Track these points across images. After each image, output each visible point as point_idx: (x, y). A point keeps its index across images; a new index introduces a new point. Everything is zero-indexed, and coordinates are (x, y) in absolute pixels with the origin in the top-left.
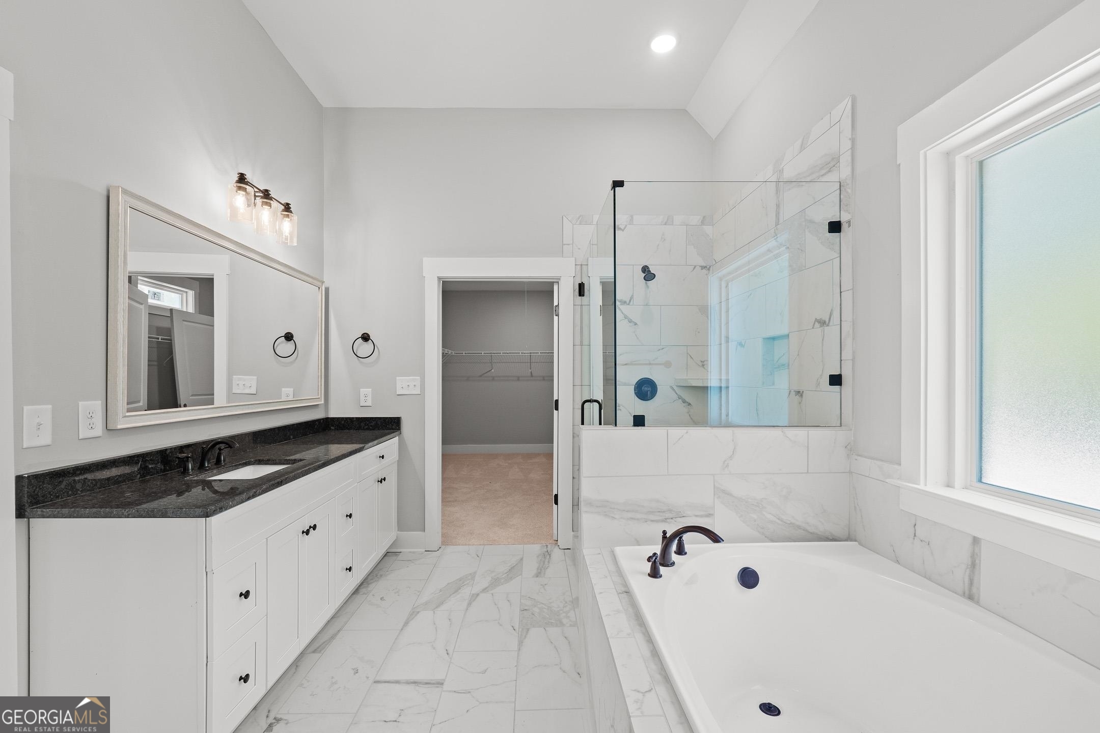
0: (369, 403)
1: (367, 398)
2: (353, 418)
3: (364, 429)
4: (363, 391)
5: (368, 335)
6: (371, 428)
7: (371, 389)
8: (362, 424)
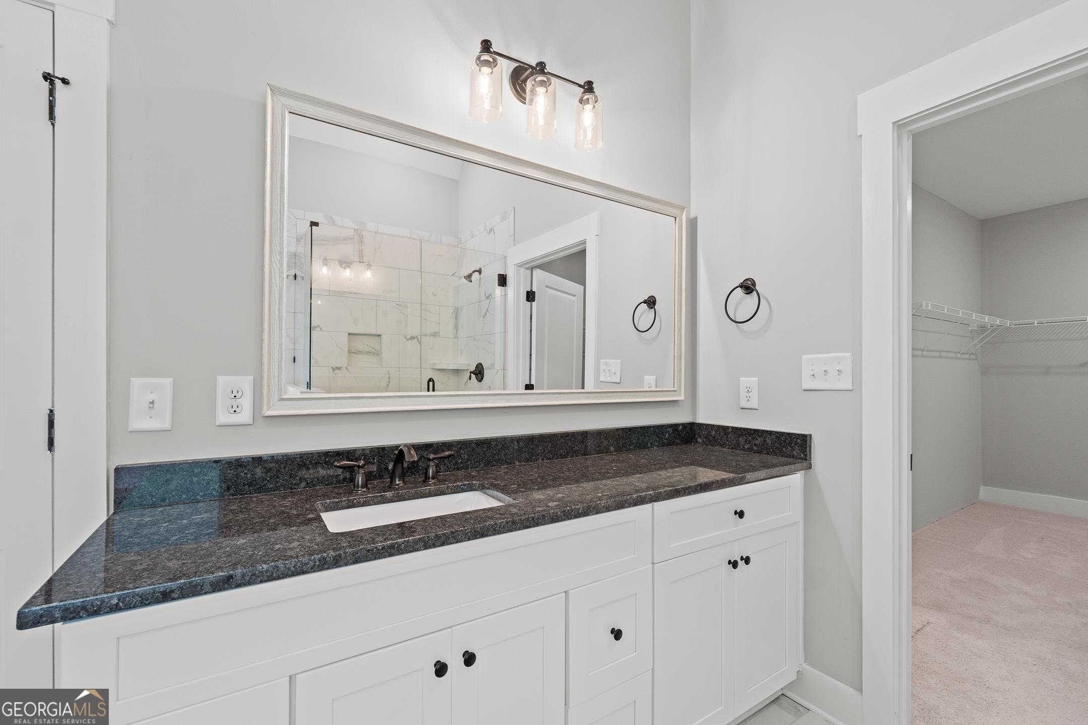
0: (753, 404)
1: (750, 394)
2: (728, 427)
3: (743, 449)
4: (746, 381)
5: (754, 284)
6: (755, 448)
7: (756, 379)
8: (742, 440)
